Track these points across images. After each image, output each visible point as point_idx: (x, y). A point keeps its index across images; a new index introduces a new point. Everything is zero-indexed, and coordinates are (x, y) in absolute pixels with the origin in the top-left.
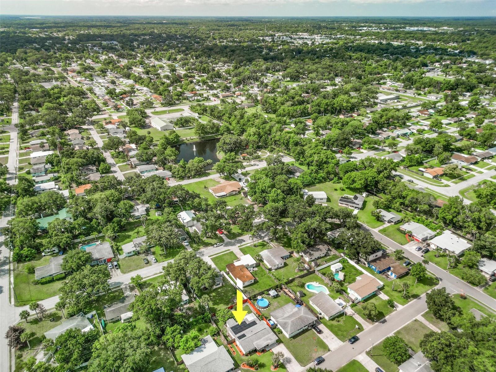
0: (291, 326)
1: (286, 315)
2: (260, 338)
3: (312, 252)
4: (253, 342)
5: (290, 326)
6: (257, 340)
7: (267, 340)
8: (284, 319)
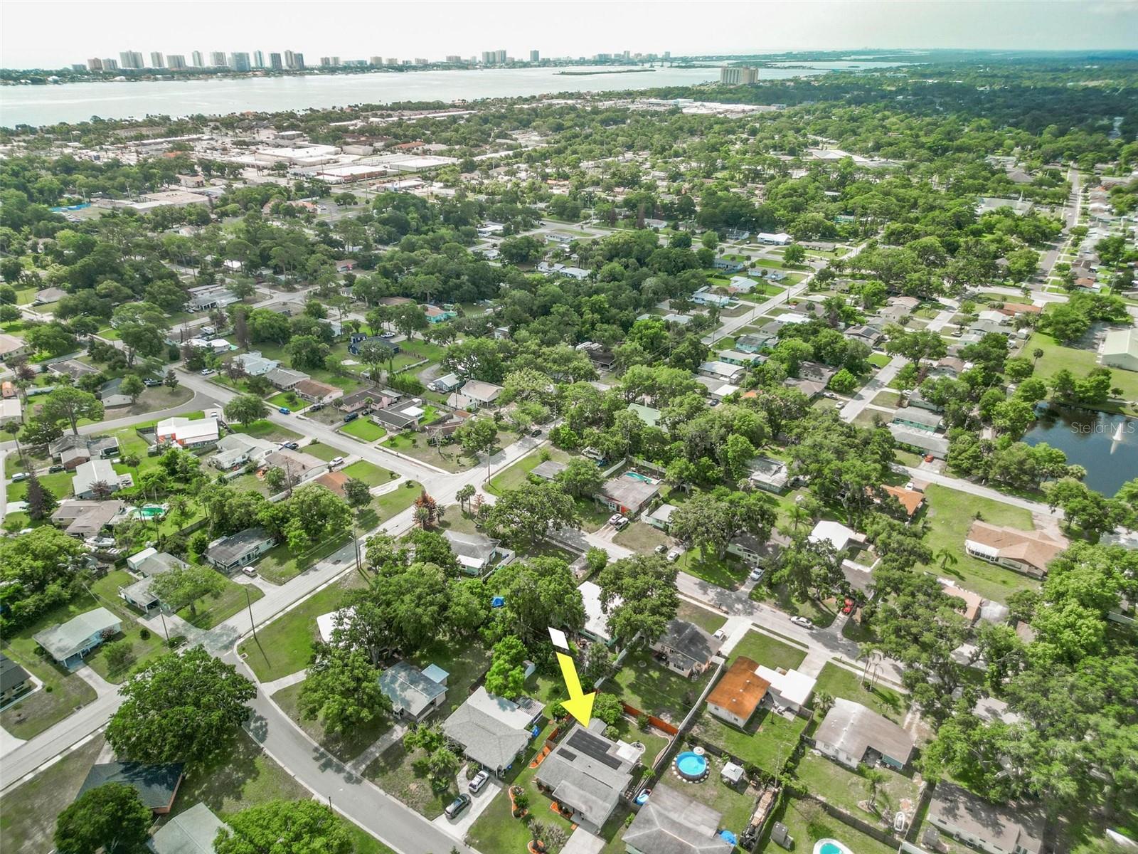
0: (648, 836)
1: (674, 816)
2: (581, 787)
3: (962, 810)
4: (566, 777)
5: (647, 831)
6: (574, 784)
7: (585, 802)
8: (660, 814)
